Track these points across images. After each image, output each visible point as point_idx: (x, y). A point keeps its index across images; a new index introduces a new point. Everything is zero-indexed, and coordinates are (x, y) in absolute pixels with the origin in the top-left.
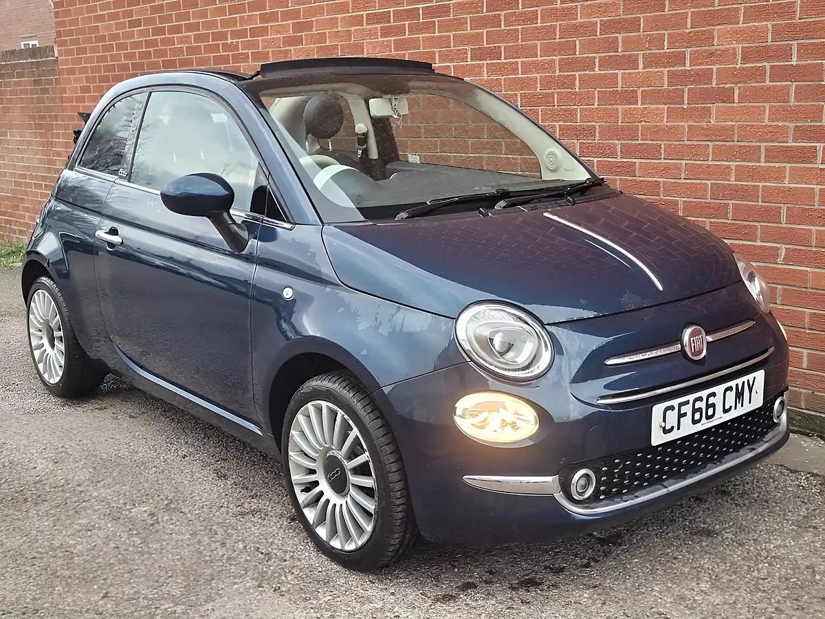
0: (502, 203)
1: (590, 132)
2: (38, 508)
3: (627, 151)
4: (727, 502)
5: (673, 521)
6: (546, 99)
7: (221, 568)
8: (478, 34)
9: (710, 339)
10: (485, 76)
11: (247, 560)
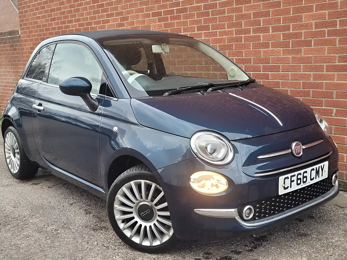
0: (210, 89)
1: (249, 61)
2: (5, 227)
3: (265, 69)
4: (313, 221)
5: (289, 230)
6: (230, 47)
7: (86, 253)
8: (200, 20)
9: (304, 147)
10: (203, 38)
11: (98, 250)
